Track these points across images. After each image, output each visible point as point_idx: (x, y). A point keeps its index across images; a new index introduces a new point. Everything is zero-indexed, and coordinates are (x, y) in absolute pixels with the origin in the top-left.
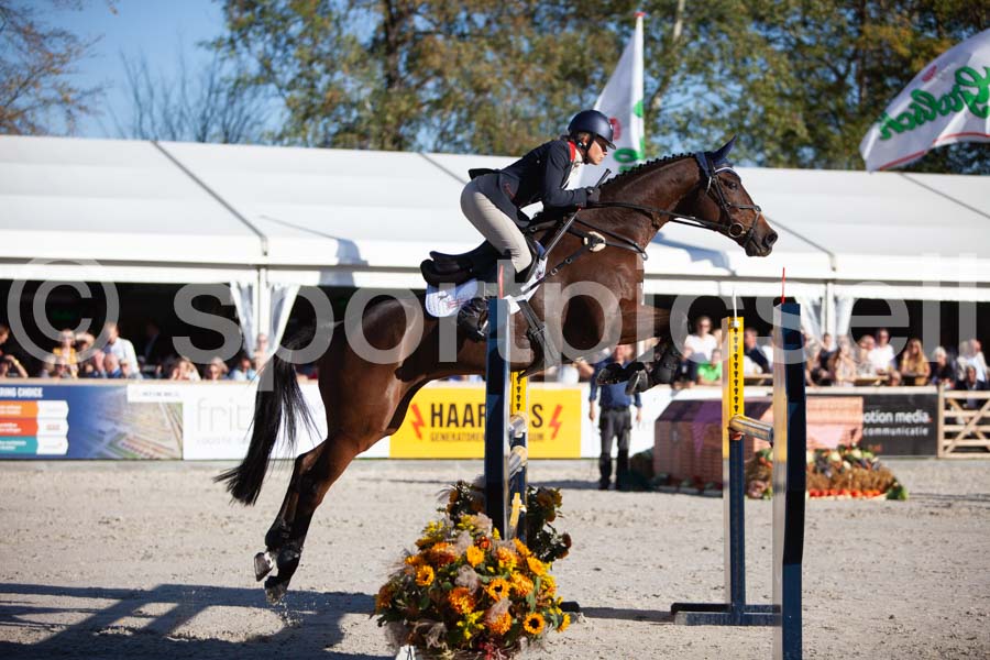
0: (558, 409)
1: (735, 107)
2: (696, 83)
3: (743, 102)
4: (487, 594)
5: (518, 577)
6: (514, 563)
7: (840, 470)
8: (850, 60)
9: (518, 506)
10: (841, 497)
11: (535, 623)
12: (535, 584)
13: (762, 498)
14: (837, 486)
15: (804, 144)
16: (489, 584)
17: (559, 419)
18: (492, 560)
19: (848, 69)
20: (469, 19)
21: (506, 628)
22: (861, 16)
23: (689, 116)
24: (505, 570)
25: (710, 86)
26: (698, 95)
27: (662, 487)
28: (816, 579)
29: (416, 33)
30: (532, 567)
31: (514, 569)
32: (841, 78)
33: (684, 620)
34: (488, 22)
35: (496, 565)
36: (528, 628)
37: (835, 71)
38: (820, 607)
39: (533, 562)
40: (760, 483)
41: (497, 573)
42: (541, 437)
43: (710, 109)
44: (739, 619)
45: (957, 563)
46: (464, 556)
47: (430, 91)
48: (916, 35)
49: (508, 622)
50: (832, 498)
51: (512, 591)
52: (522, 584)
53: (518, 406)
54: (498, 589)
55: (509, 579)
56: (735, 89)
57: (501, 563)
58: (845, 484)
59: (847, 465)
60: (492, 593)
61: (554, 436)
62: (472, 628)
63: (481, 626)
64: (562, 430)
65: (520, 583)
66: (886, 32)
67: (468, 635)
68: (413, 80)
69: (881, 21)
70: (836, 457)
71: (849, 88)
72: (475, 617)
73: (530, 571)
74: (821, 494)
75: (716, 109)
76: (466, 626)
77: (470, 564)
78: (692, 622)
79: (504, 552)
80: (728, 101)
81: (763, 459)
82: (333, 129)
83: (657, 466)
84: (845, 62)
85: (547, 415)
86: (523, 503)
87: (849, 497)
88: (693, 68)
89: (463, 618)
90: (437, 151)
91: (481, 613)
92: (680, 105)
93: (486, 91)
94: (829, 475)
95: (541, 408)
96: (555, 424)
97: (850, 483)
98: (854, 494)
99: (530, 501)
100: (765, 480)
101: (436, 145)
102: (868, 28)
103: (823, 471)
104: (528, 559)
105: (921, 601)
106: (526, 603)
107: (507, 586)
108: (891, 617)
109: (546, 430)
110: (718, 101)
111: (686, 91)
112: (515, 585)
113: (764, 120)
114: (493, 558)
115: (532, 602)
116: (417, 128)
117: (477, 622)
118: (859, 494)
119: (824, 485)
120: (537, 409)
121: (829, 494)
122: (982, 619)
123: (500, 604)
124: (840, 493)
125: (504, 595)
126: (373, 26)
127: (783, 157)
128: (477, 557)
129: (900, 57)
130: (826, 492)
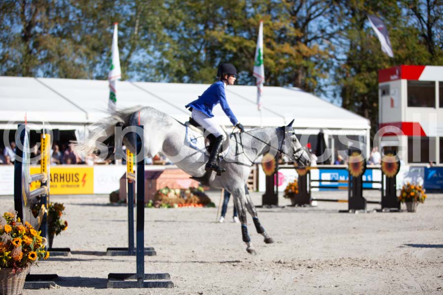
0: (85, 175)
1: (157, 61)
2: (142, 52)
3: (160, 58)
4: (12, 244)
5: (26, 237)
6: (24, 232)
7: (189, 197)
8: (202, 44)
9: (45, 210)
10: (190, 207)
11: (33, 256)
12: (33, 239)
13: (159, 207)
14: (188, 203)
15: (185, 75)
16: (13, 240)
17: (86, 178)
18: (16, 231)
19: (201, 47)
20: (56, 27)
21: (20, 258)
22: (206, 27)
23: (140, 64)
24: (21, 234)
25: (148, 52)
26: (144, 56)
27: (123, 204)
28: (169, 237)
29: (35, 32)
30: (32, 233)
31: (25, 234)
32: (199, 50)
33: (110, 254)
34: (64, 30)
35: (17, 233)
36: (30, 258)
37: (196, 48)
38: (167, 248)
39: (32, 231)
40: (158, 202)
41: (17, 236)
42: (78, 186)
43: (148, 61)
44: (132, 253)
45: (226, 231)
46: (4, 229)
47: (43, 55)
48: (226, 34)
49: (21, 256)
50: (186, 207)
51: (23, 243)
52: (28, 240)
53: (44, 170)
54: (17, 242)
55: (23, 238)
56: (158, 54)
57: (20, 232)
58: (191, 202)
59: (192, 195)
60: (14, 243)
61: (83, 185)
62: (6, 258)
63: (10, 257)
64: (87, 183)
65: (27, 240)
66: (215, 34)
67: (5, 261)
68: (35, 51)
69: (213, 30)
70: (188, 192)
71: (202, 55)
72: (7, 253)
73: (31, 234)
74: (182, 206)
75: (150, 62)
76: (3, 258)
77: (6, 232)
78: (114, 255)
79: (21, 227)
80: (155, 58)
81: (160, 193)
82: (5, 70)
83: (120, 196)
84: (200, 44)
85: (80, 177)
86: (46, 209)
87: (193, 206)
88: (142, 46)
89: (3, 254)
90: (44, 77)
91: (10, 252)
92: (137, 60)
93: (63, 55)
94: (186, 198)
95: (78, 175)
96: (84, 181)
97: (193, 202)
98: (195, 206)
99: (50, 208)
100: (161, 200)
101: (44, 74)
102: (208, 32)
103: (183, 197)
104: (30, 230)
105: (208, 245)
106: (30, 248)
107: (21, 241)
108: (193, 251)
109: (80, 183)
110: (151, 58)
111: (138, 55)
112: (25, 240)
113: (168, 65)
114: (16, 230)
115: (32, 247)
116: (37, 69)
117: (8, 255)
118: (197, 205)
119: (183, 202)
120: (77, 175)
121: (185, 206)
122: (228, 251)
123: (18, 248)
124: (190, 205)
125: (20, 244)
126: (20, 31)
127: (176, 79)
128: (9, 228)
129: (220, 43)
130: (184, 205)
